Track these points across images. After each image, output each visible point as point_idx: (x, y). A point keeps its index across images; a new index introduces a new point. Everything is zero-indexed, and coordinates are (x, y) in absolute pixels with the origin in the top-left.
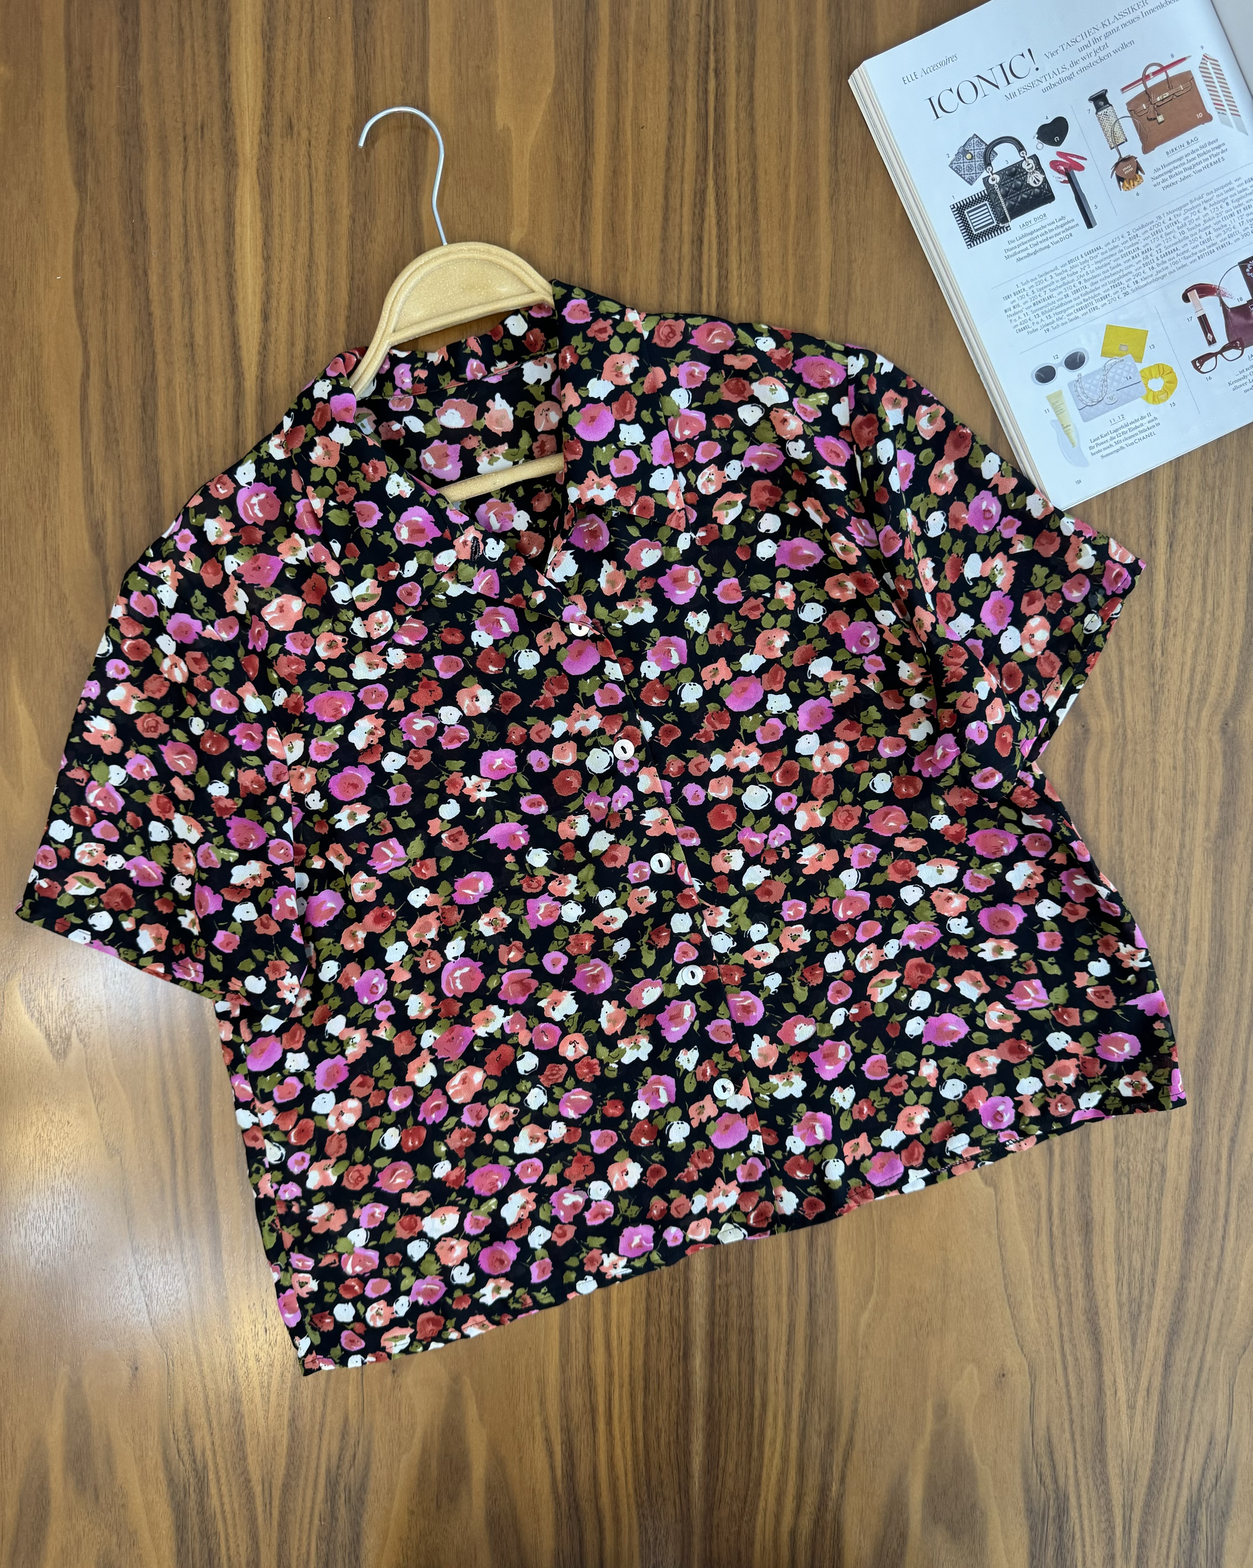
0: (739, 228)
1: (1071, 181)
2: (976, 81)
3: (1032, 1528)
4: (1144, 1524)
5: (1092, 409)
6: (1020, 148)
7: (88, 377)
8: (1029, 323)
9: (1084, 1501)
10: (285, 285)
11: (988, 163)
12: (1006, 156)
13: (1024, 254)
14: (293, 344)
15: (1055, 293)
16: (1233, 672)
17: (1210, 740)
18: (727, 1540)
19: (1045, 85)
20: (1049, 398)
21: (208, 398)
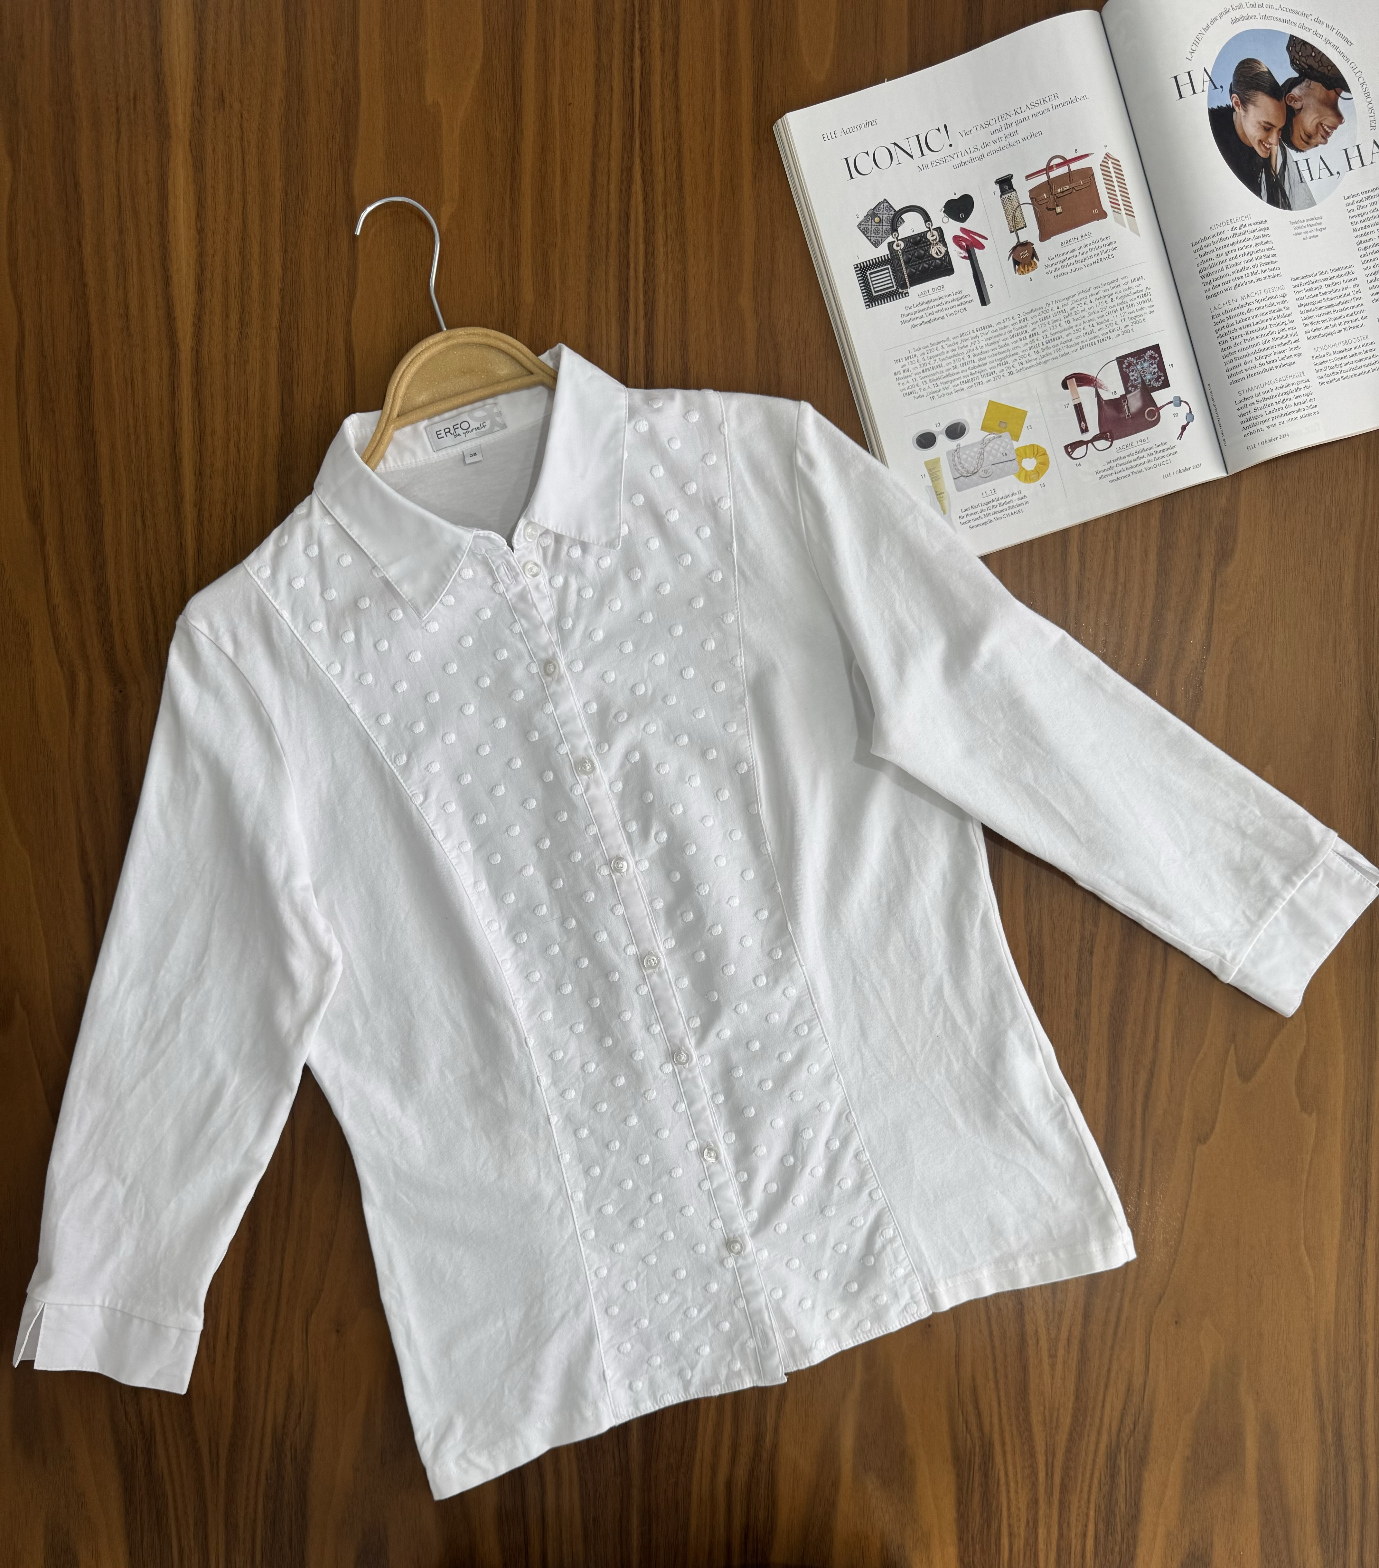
0: (666, 206)
1: (972, 258)
2: (893, 148)
5: (967, 480)
6: (927, 218)
8: (917, 389)
11: (894, 229)
12: (912, 225)
13: (920, 321)
15: (944, 363)
19: (957, 161)
20: (926, 464)
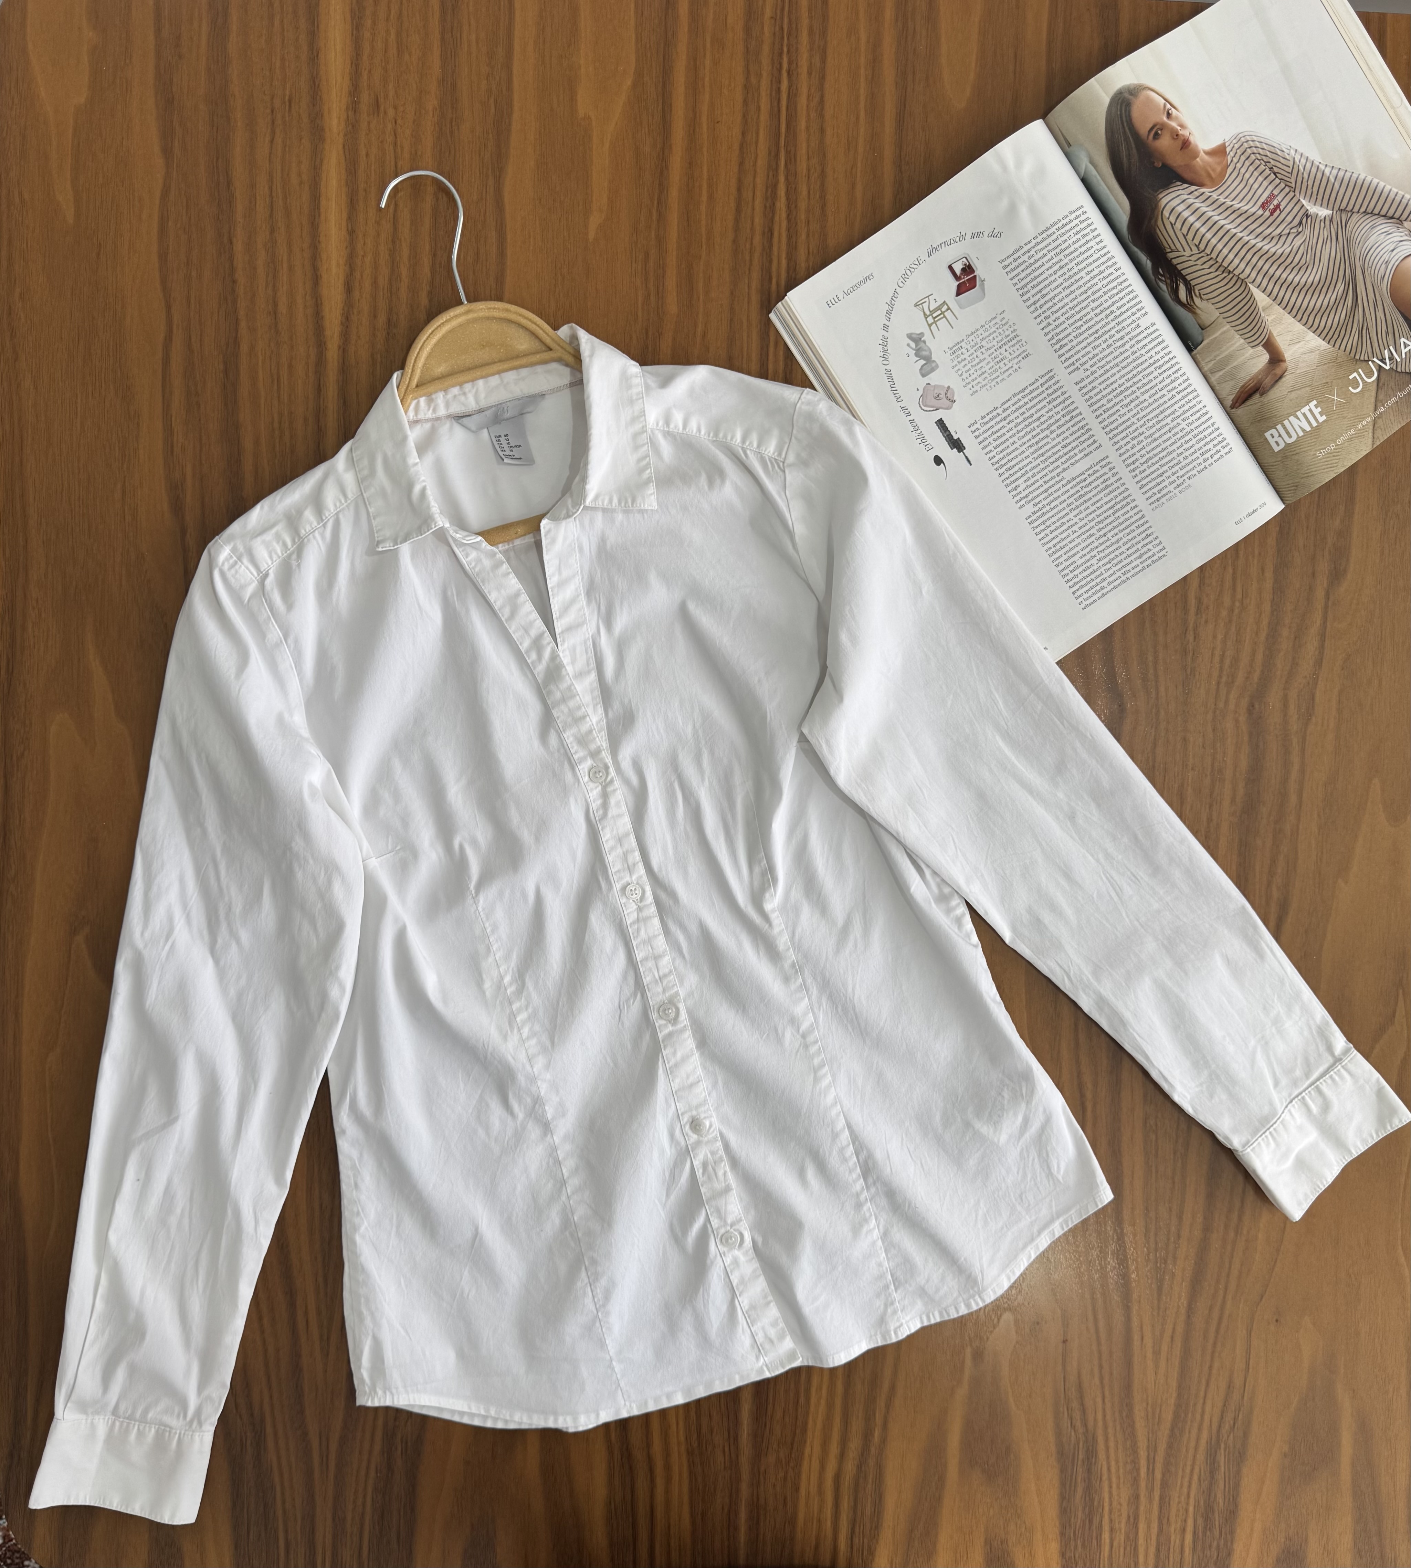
0: (808, 223)
3: (1063, 1470)
4: (1167, 1464)
7: (171, 340)
9: (1112, 1444)
10: (368, 259)
14: (375, 317)
16: (1259, 657)
17: (1237, 721)
18: (774, 1485)
21: (290, 366)
